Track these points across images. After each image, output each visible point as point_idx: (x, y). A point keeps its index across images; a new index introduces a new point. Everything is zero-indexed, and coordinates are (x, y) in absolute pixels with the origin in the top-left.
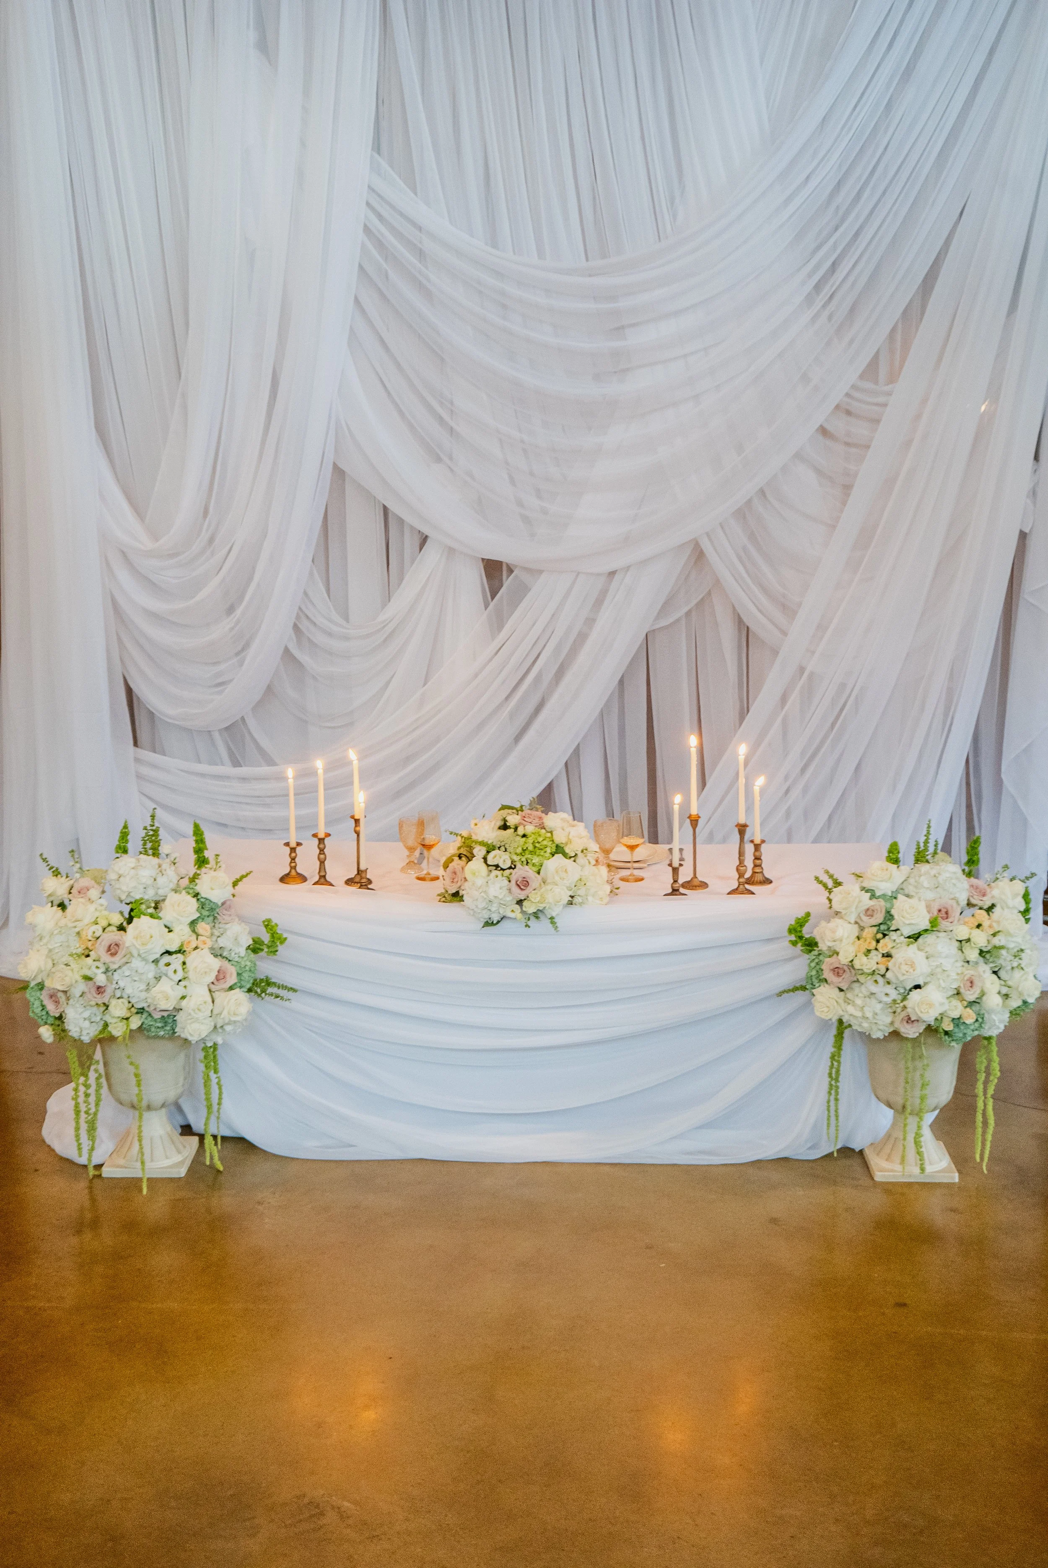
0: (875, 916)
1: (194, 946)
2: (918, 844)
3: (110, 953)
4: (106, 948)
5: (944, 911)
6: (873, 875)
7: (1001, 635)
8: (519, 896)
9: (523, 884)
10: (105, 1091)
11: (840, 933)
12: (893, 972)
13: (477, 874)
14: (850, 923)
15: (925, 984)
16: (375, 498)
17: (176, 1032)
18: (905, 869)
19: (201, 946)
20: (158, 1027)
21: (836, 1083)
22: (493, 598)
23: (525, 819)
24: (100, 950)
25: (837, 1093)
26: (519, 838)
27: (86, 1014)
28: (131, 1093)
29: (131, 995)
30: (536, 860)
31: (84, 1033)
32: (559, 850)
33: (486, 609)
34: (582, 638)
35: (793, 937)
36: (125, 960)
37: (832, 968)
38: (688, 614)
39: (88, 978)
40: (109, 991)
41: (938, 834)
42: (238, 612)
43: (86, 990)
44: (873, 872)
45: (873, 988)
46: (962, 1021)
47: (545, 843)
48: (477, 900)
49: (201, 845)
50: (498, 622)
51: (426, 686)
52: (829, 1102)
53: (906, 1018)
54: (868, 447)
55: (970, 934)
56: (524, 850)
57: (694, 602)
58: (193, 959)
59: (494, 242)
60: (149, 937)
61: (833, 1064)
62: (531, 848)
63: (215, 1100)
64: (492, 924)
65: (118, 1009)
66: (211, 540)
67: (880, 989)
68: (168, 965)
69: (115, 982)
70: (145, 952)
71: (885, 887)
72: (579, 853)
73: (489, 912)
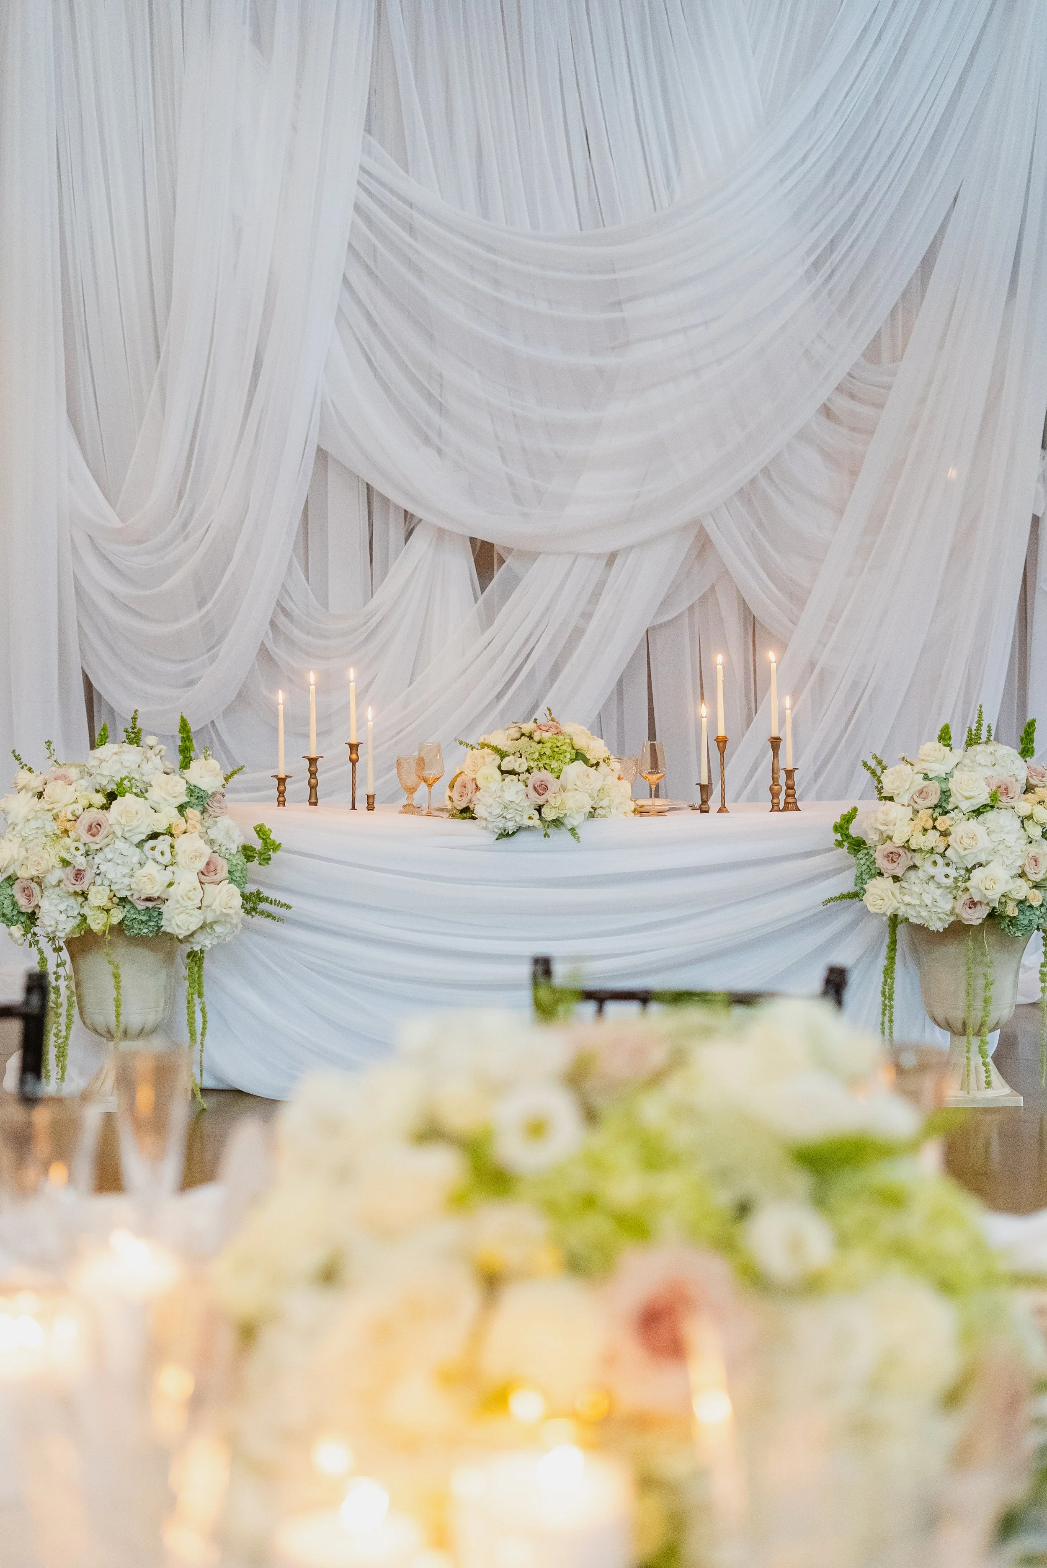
0: (930, 798)
1: (183, 829)
2: (970, 730)
3: (90, 833)
4: (87, 827)
5: (1003, 787)
6: (925, 755)
7: (1017, 645)
8: (538, 800)
9: (541, 789)
10: (76, 1011)
11: (893, 815)
12: (954, 848)
13: (490, 779)
14: (903, 805)
15: (988, 863)
16: (358, 477)
17: (162, 926)
18: (958, 752)
19: (190, 829)
20: (142, 922)
21: (889, 1002)
22: (483, 591)
23: (541, 727)
24: (80, 829)
25: (892, 1014)
26: (534, 744)
27: (62, 907)
28: (105, 1016)
29: (114, 881)
30: (555, 765)
31: (60, 927)
32: (579, 756)
33: (476, 602)
34: (578, 633)
35: (839, 837)
36: (107, 841)
37: (885, 853)
38: (691, 609)
39: (66, 863)
40: (89, 875)
41: (991, 718)
42: (209, 606)
43: (63, 877)
44: (925, 752)
45: (932, 870)
46: (1028, 904)
47: (564, 748)
48: (491, 806)
49: (188, 744)
50: (488, 617)
51: (412, 686)
52: (883, 1024)
53: (968, 902)
54: (872, 432)
55: (1032, 811)
56: (541, 755)
57: (697, 596)
58: (181, 843)
59: (485, 211)
60: (134, 812)
61: (886, 981)
62: (549, 752)
63: (199, 1030)
64: (508, 835)
65: (99, 897)
66: (185, 525)
67: (939, 871)
68: (153, 849)
69: (95, 867)
70: (130, 831)
71: (938, 769)
72: (601, 761)
73: (504, 821)
